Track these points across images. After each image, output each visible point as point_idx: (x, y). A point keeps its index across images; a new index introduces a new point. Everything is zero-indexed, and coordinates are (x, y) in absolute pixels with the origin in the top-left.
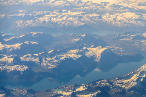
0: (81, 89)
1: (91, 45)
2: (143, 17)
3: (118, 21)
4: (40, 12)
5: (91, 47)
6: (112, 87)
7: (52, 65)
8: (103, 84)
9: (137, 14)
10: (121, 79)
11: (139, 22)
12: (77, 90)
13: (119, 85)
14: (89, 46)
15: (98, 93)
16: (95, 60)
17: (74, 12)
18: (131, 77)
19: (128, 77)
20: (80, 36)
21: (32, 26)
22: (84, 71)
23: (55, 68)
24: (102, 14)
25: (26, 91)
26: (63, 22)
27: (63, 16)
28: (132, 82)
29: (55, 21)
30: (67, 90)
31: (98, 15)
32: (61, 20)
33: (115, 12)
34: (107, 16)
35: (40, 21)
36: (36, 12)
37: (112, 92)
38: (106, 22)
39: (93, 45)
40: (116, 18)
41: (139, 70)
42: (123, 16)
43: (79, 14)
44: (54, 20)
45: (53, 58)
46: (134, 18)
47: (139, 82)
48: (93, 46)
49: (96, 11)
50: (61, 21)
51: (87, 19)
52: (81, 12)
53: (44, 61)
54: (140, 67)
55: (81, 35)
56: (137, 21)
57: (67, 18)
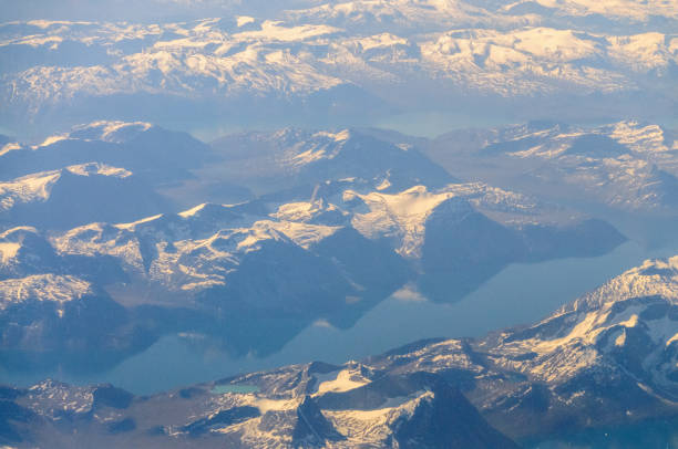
0: (344, 382)
1: (379, 182)
2: (609, 48)
3: (497, 67)
4: (130, 29)
5: (379, 188)
6: (482, 372)
7: (198, 272)
8: (444, 362)
9: (584, 37)
10: (527, 338)
11: (591, 71)
12: (325, 388)
13: (516, 367)
14: (371, 187)
15: (423, 401)
16: (398, 252)
17: (288, 25)
18: (571, 325)
19: (559, 328)
20: (324, 140)
21: (97, 93)
22: (351, 300)
23: (214, 285)
24: (420, 35)
25: (89, 397)
26: (240, 74)
27: (242, 47)
28: (574, 351)
29: (202, 68)
30: (279, 390)
31: (403, 42)
32: (233, 63)
33: (481, 26)
34: (446, 48)
35: (134, 68)
36: (114, 28)
37: (487, 396)
38: (441, 73)
39: (386, 181)
40: (487, 52)
41: (606, 295)
42: (518, 46)
43: (314, 38)
44: (198, 64)
45: (207, 243)
46: (568, 53)
47: (607, 349)
48: (385, 185)
49: (389, 23)
50: (229, 68)
51: (351, 58)
52: (322, 29)
53: (163, 256)
54: (607, 280)
55: (330, 135)
56: (583, 67)
57: (261, 56)
